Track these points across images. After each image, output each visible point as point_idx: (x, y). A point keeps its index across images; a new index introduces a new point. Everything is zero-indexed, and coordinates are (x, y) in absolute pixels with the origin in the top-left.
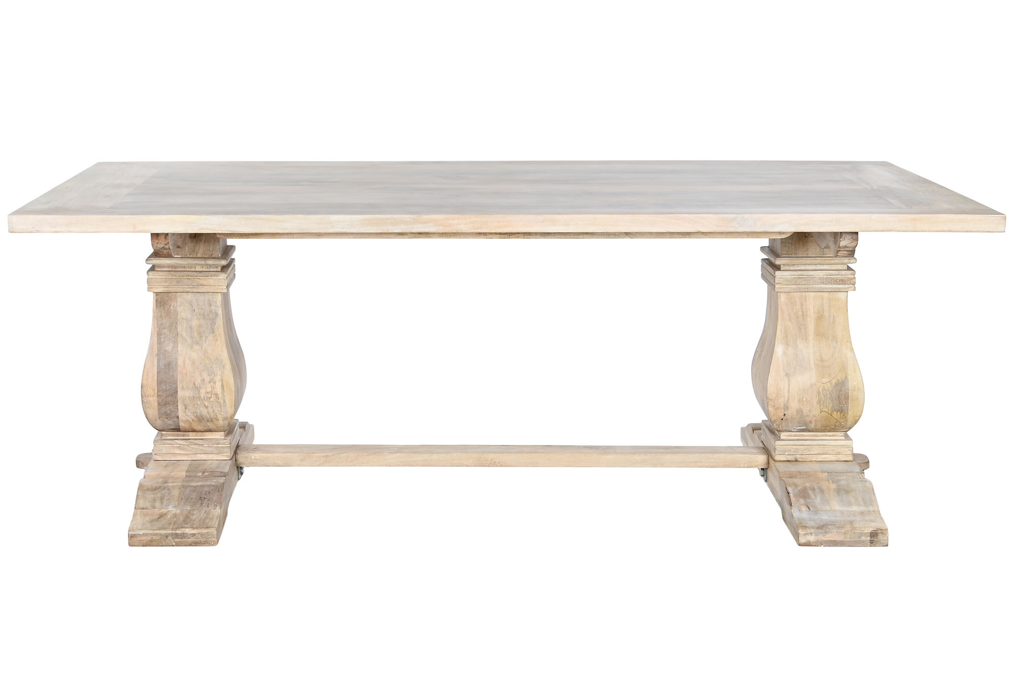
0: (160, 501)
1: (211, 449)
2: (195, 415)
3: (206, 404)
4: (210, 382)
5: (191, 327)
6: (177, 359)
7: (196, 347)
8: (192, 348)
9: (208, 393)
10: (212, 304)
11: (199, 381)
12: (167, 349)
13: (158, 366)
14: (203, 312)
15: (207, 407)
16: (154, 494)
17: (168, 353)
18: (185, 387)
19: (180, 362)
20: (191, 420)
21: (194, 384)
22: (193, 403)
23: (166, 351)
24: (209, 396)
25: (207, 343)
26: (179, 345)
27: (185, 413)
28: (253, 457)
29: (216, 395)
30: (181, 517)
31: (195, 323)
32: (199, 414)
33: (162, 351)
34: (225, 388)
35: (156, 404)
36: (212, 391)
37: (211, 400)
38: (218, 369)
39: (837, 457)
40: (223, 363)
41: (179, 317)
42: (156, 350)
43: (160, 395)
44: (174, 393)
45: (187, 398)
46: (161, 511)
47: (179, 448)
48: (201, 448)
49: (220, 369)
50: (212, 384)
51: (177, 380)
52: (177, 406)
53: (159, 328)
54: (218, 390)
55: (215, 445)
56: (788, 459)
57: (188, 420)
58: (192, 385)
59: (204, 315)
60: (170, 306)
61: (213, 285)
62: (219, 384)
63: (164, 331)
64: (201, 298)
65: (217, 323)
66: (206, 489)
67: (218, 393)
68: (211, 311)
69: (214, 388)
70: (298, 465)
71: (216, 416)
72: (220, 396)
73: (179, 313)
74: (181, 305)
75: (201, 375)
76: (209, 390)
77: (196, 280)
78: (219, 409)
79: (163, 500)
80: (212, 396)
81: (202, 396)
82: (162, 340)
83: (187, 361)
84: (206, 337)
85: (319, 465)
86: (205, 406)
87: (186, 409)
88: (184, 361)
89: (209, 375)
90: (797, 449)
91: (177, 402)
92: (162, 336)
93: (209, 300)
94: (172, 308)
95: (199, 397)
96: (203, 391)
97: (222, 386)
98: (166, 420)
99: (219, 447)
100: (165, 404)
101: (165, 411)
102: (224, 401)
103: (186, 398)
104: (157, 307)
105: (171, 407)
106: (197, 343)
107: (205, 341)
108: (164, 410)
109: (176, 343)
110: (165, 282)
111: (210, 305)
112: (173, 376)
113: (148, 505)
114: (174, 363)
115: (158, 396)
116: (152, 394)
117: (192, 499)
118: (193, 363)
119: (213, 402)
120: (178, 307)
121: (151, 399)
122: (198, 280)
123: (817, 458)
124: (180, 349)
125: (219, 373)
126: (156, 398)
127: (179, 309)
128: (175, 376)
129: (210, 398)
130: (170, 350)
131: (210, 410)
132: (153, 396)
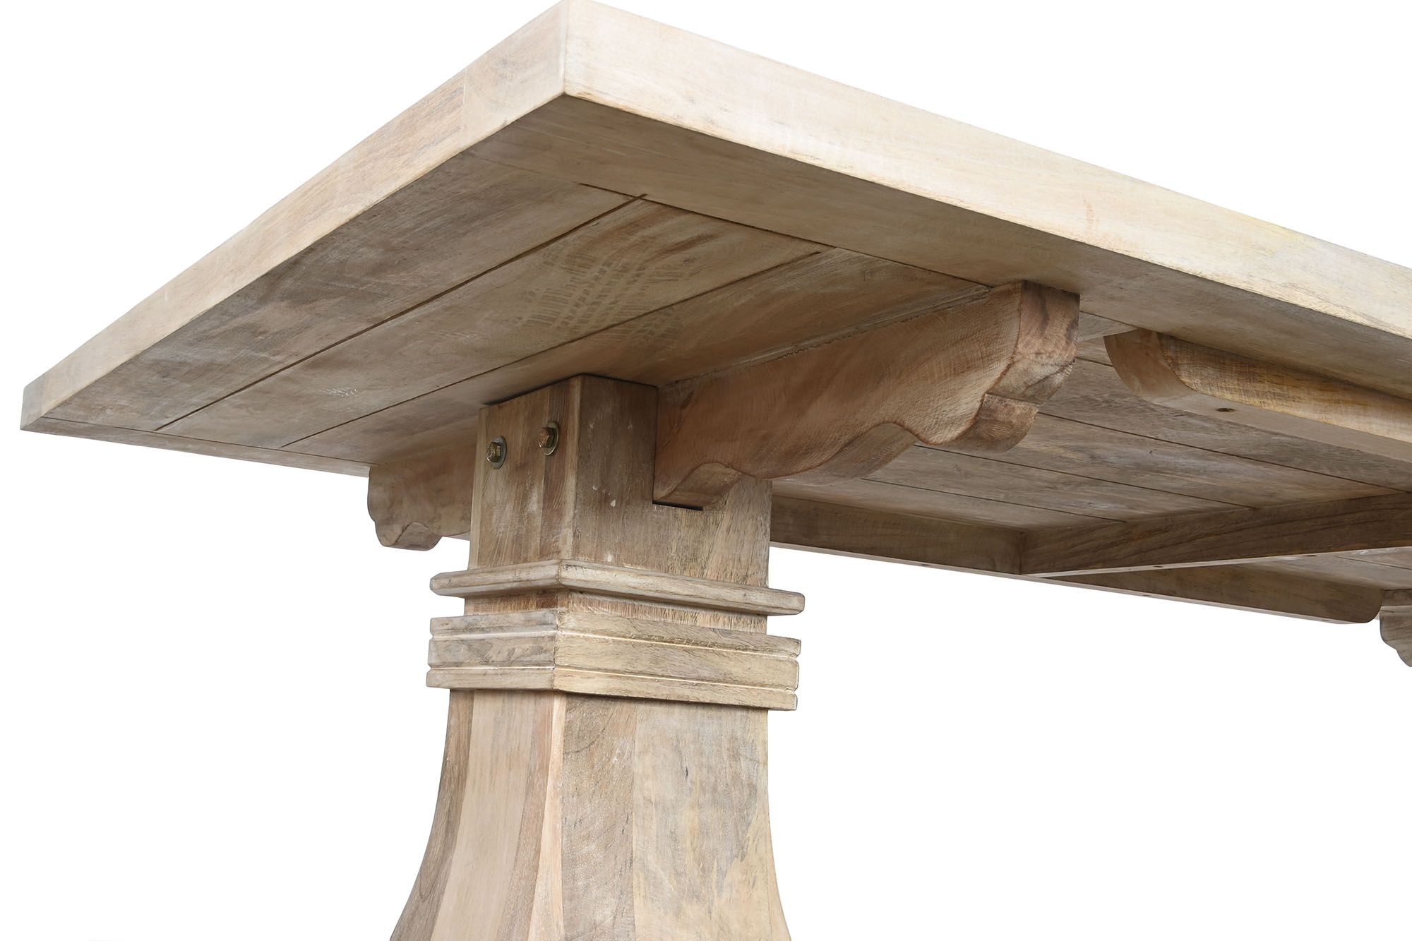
5: (674, 837)
7: (692, 911)
8: (678, 913)
10: (742, 752)
12: (598, 918)
14: (713, 779)
17: (603, 933)
23: (595, 926)
25: (725, 895)
26: (638, 902)
31: (687, 819)
33: (581, 929)
41: (637, 796)
42: (561, 924)
53: (569, 836)
59: (715, 790)
60: (611, 752)
61: (760, 680)
63: (585, 850)
64: (709, 723)
65: (753, 822)
68: (736, 777)
73: (637, 782)
74: (644, 752)
77: (709, 656)
82: (580, 883)
84: (723, 874)
92: (579, 870)
93: (733, 739)
94: (615, 759)
104: (565, 753)
106: (695, 896)
107: (720, 888)
109: (625, 893)
110: (617, 655)
111: (735, 756)
120: (636, 759)
122: (716, 659)
124: (640, 917)
127: (640, 766)
130: (609, 921)
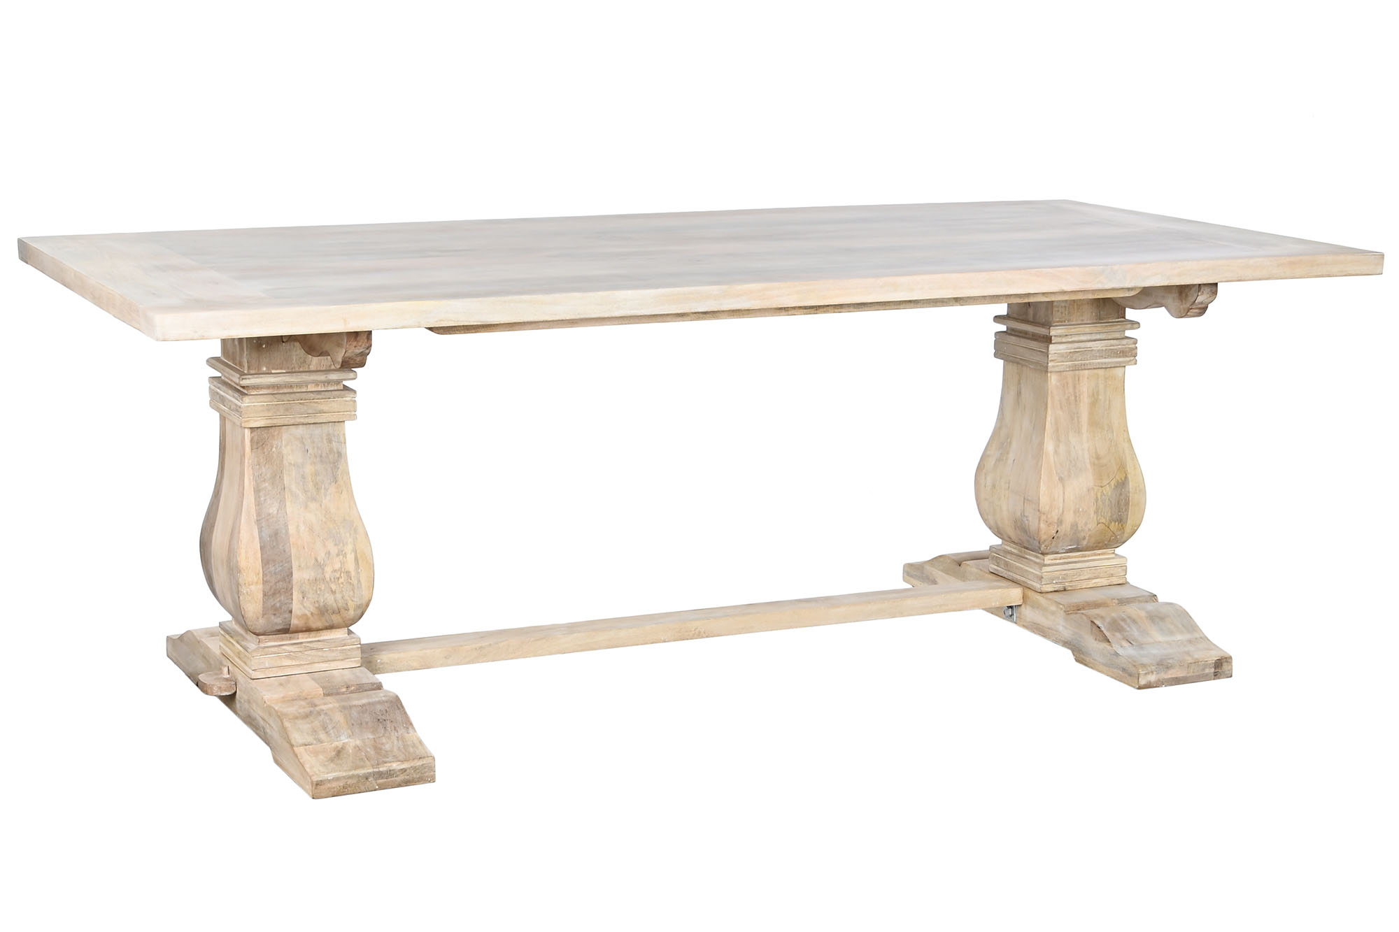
0: (323, 732)
1: (334, 654)
2: (317, 605)
3: (333, 587)
4: (338, 555)
5: (303, 477)
6: (286, 526)
7: (313, 505)
8: (306, 507)
9: (335, 571)
10: (333, 439)
11: (323, 555)
12: (271, 511)
13: (260, 538)
14: (320, 452)
15: (333, 592)
16: (309, 723)
17: (273, 517)
18: (303, 565)
19: (292, 529)
20: (309, 614)
21: (316, 560)
22: (315, 588)
23: (269, 514)
24: (338, 575)
25: (328, 498)
26: (288, 504)
27: (302, 604)
28: (379, 661)
29: (348, 573)
30: (369, 750)
31: (309, 469)
32: (322, 604)
33: (264, 516)
34: (360, 562)
35: (260, 595)
36: (341, 568)
37: (341, 580)
38: (348, 535)
39: (1109, 581)
40: (355, 525)
41: (285, 462)
42: (255, 515)
43: (266, 582)
44: (288, 576)
45: (306, 582)
46: (333, 745)
47: (288, 657)
48: (320, 653)
49: (350, 534)
50: (341, 557)
51: (291, 556)
52: (292, 594)
53: (256, 481)
54: (351, 566)
55: (339, 648)
56: (1056, 589)
57: (306, 615)
58: (313, 561)
59: (321, 456)
60: (272, 447)
61: (336, 410)
62: (351, 557)
63: (264, 486)
64: (317, 431)
65: (341, 467)
66: (379, 707)
67: (350, 570)
68: (331, 450)
69: (344, 563)
70: (442, 665)
71: (347, 604)
72: (353, 574)
73: (285, 457)
74: (286, 446)
75: (324, 545)
76: (337, 566)
77: (312, 404)
78: (351, 593)
79: (328, 730)
80: (342, 575)
81: (327, 576)
82: (262, 499)
83: (302, 528)
84: (326, 489)
85: (469, 663)
86: (332, 591)
87: (303, 598)
88: (298, 526)
89: (336, 545)
90: (1066, 575)
91: (292, 588)
92: (261, 494)
93: (328, 434)
94: (274, 449)
95: (324, 579)
96: (328, 570)
97: (356, 560)
98: (273, 617)
99: (345, 650)
100: (274, 594)
101: (272, 604)
102: (359, 581)
103: (304, 583)
104: (252, 449)
105: (282, 598)
106: (314, 499)
107: (325, 496)
108: (271, 602)
109: (282, 502)
110: (268, 410)
111: (330, 441)
112: (285, 551)
113: (310, 739)
114: (284, 531)
115: (265, 582)
116: (255, 580)
117: (367, 723)
118: (311, 529)
119: (342, 583)
120: (283, 448)
121: (253, 587)
122: (316, 405)
123: (1088, 584)
124: (289, 509)
125: (350, 540)
126: (260, 586)
127: (285, 451)
128: (287, 550)
129: (338, 578)
130: (276, 512)
131: (338, 596)
132: (257, 583)
